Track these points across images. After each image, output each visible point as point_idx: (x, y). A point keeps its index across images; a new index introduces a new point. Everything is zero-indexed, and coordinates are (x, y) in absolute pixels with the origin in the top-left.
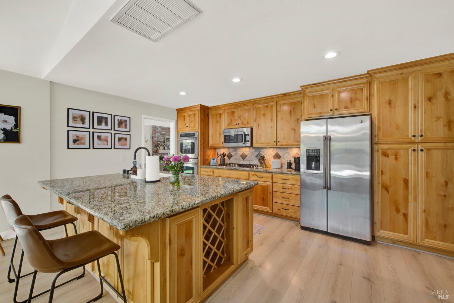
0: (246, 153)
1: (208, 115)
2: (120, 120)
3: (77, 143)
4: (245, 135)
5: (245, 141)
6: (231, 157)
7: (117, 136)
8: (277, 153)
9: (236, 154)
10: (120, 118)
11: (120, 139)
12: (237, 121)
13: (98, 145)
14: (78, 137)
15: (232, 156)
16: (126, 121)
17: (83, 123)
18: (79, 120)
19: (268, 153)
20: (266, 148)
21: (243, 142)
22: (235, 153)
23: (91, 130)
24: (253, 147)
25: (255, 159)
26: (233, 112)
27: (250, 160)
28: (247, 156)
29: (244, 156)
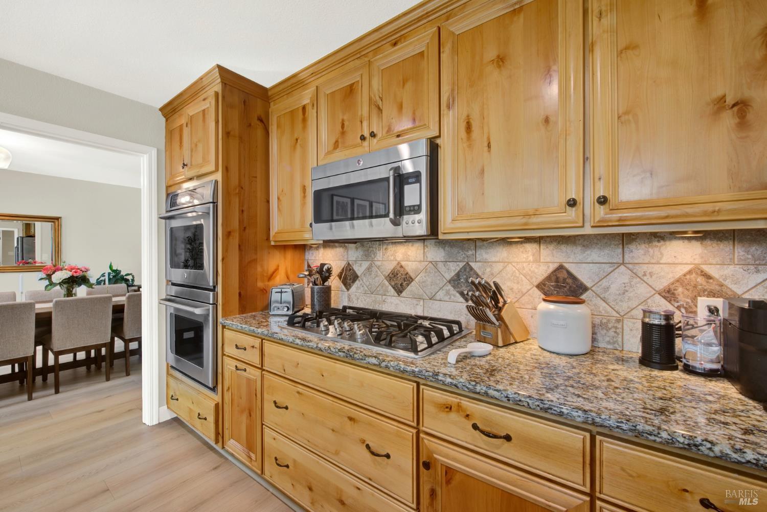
0: (410, 267)
1: (264, 122)
4: (402, 179)
5: (401, 210)
6: (354, 281)
8: (561, 267)
9: (369, 269)
12: (365, 124)
15: (355, 277)
19: (510, 268)
20: (505, 242)
21: (391, 215)
22: (366, 265)
24: (441, 237)
25: (448, 293)
26: (351, 86)
27: (424, 298)
28: (411, 278)
29: (399, 278)
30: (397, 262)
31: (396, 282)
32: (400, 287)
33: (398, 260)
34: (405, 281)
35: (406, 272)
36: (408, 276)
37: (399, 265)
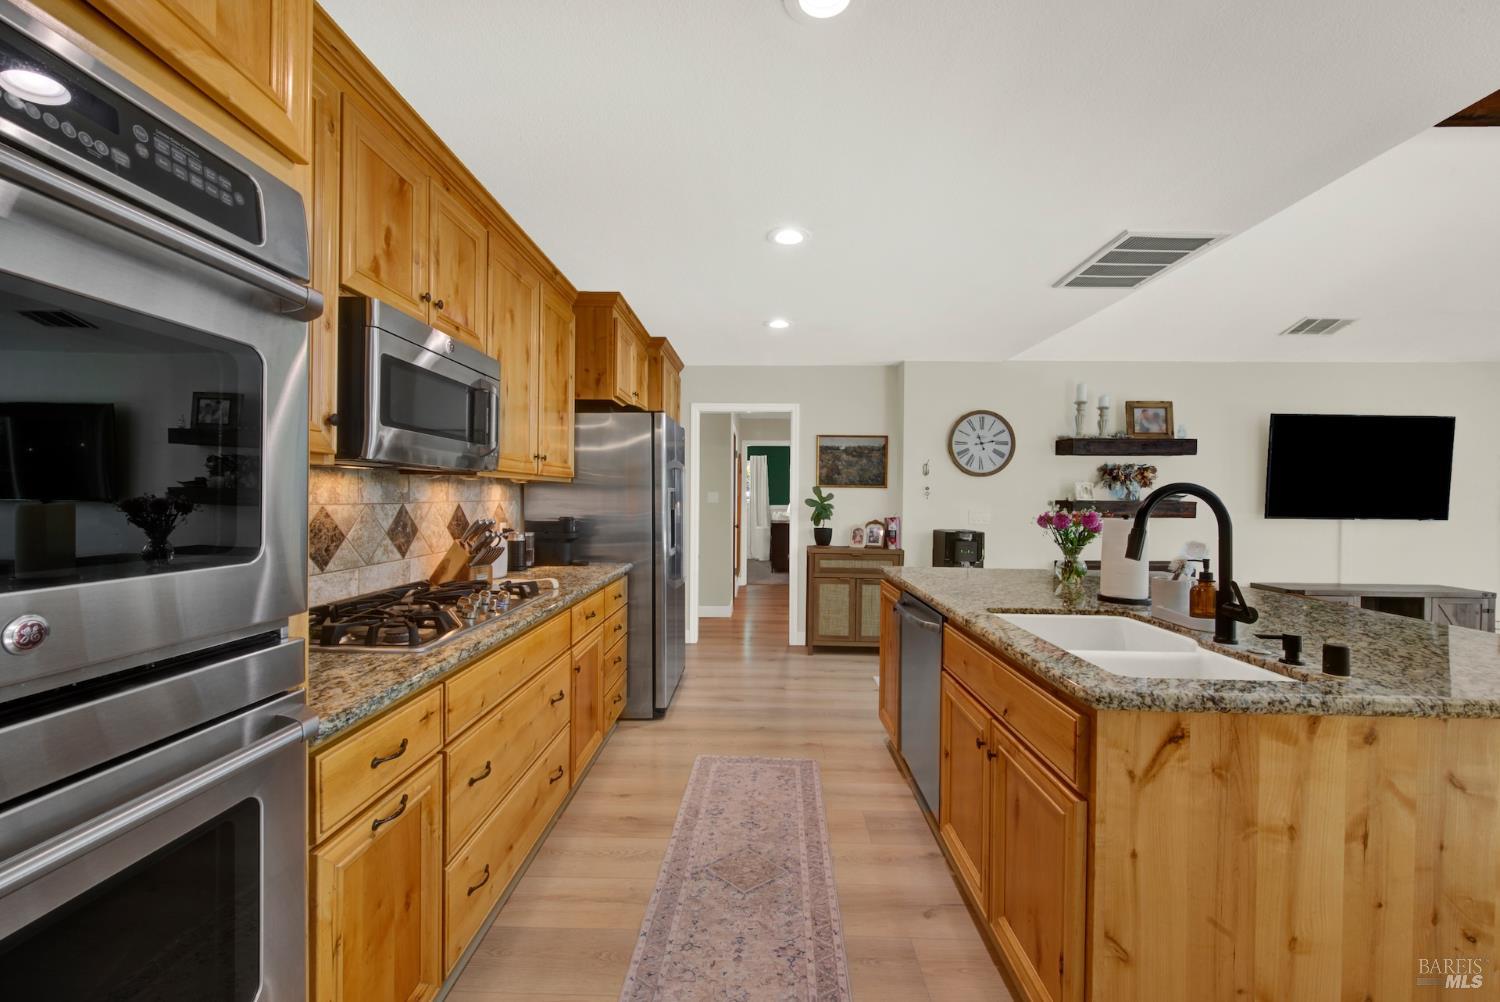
0: (340, 513)
12: (423, 273)
28: (343, 535)
29: (324, 537)
30: (319, 507)
31: (319, 546)
32: (326, 554)
33: (322, 502)
34: (333, 541)
35: (335, 526)
36: (337, 531)
37: (324, 513)
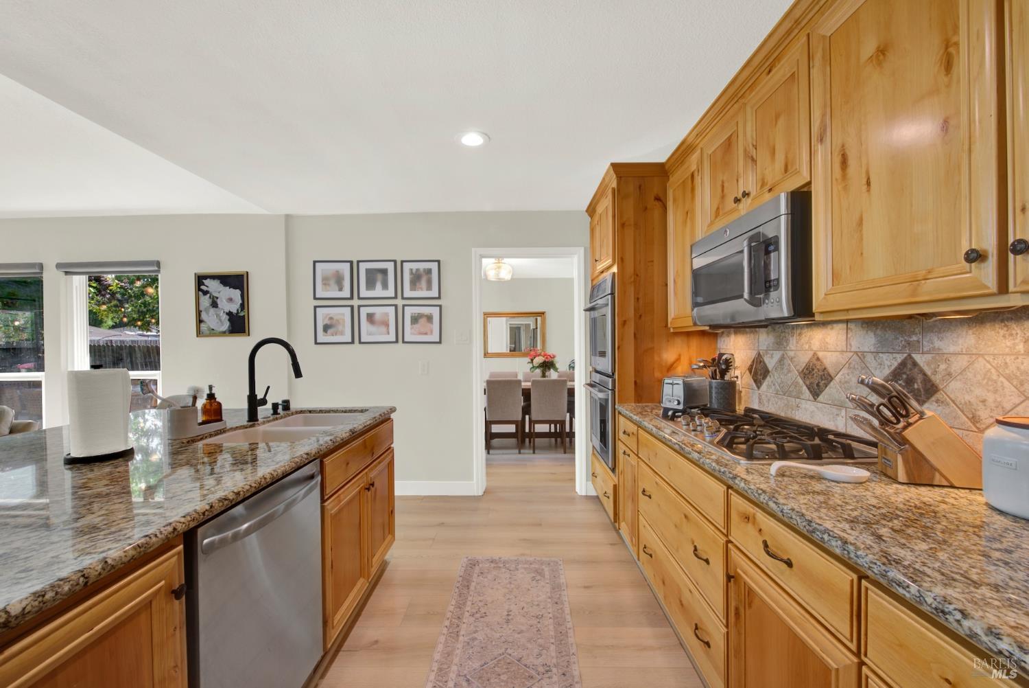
0: (830, 359)
1: (661, 200)
2: (414, 271)
3: (330, 331)
6: (764, 377)
7: (409, 311)
9: (781, 361)
10: (415, 266)
11: (415, 320)
12: (740, 182)
13: (370, 334)
14: (331, 318)
15: (766, 372)
16: (429, 271)
17: (341, 289)
18: (332, 282)
19: (981, 365)
21: (746, 295)
22: (777, 355)
23: (356, 302)
24: (818, 318)
26: (730, 138)
27: (846, 405)
28: (830, 376)
29: (815, 375)
30: (812, 353)
31: (812, 380)
32: (816, 388)
33: (815, 349)
34: (822, 380)
35: (823, 367)
36: (826, 372)
37: (816, 357)
